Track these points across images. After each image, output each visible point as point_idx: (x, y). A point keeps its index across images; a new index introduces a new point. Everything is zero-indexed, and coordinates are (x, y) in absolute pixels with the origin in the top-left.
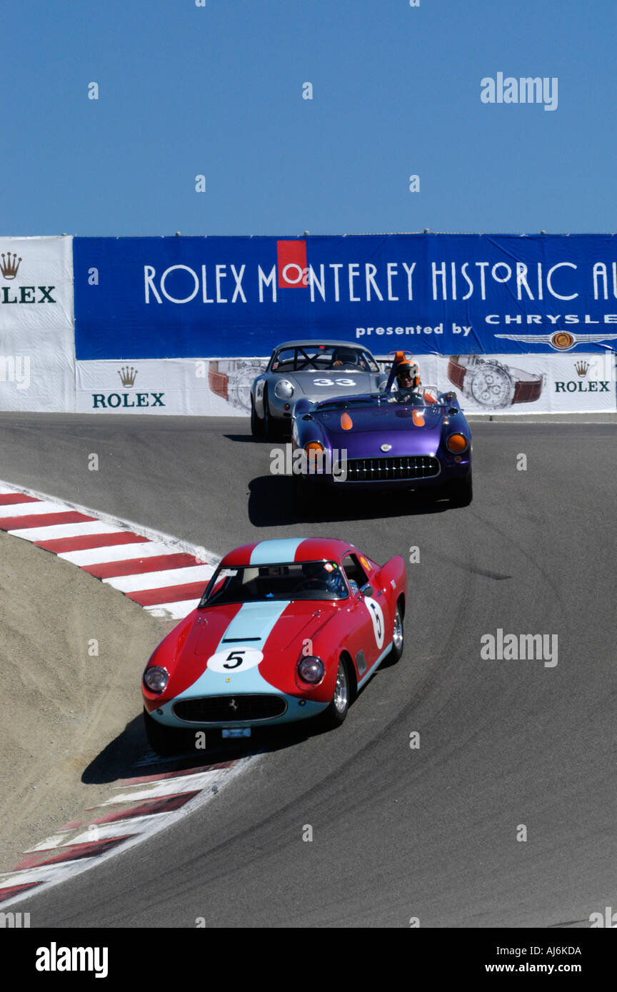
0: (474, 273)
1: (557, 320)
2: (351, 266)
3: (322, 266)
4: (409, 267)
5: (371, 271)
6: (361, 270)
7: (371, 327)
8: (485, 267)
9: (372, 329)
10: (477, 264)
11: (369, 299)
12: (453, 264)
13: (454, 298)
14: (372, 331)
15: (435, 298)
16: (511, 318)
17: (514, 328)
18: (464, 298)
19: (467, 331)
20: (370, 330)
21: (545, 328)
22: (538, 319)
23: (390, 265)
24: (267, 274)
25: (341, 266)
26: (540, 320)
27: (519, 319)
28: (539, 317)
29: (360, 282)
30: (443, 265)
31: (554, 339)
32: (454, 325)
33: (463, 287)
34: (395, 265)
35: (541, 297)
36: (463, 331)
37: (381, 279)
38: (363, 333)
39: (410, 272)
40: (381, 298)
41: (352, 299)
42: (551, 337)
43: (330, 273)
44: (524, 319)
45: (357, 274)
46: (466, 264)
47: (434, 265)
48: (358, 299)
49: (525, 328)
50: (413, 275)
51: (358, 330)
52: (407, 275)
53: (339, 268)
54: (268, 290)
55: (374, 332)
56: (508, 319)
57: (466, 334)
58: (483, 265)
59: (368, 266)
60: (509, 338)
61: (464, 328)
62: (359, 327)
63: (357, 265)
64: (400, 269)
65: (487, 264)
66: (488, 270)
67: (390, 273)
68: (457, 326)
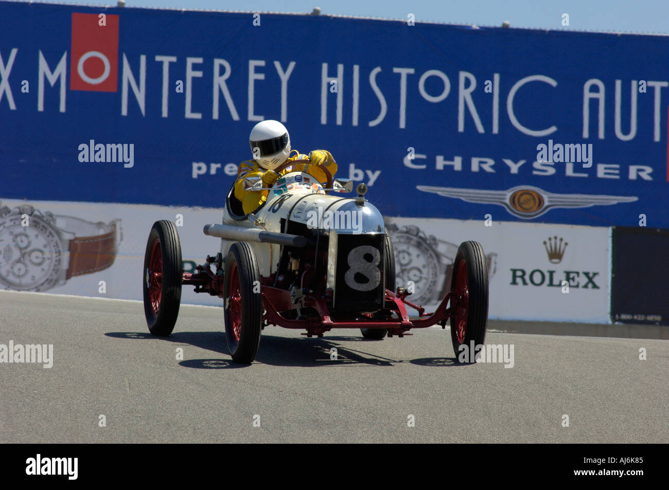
0: (389, 84)
1: (520, 169)
2: (190, 61)
3: (143, 58)
4: (285, 69)
5: (222, 70)
6: (207, 68)
7: (216, 163)
8: (409, 76)
9: (219, 165)
10: (396, 70)
11: (216, 116)
12: (356, 68)
13: (355, 122)
14: (218, 169)
15: (324, 120)
16: (445, 159)
17: (448, 177)
18: (373, 124)
19: (373, 177)
20: (214, 167)
21: (501, 179)
22: (489, 165)
23: (253, 64)
24: (52, 67)
25: (174, 59)
26: (492, 167)
27: (457, 163)
28: (491, 162)
29: (203, 88)
30: (340, 68)
31: (513, 199)
32: (352, 166)
33: (369, 106)
34: (262, 63)
35: (496, 130)
36: (366, 179)
37: (237, 84)
38: (204, 170)
39: (285, 77)
40: (235, 116)
41: (189, 114)
42: (508, 195)
43: (154, 70)
44: (467, 164)
45: (199, 74)
46: (377, 70)
47: (325, 66)
48: (198, 116)
49: (467, 179)
50: (290, 82)
51: (195, 165)
52: (278, 81)
53: (171, 64)
54: (52, 92)
55: (220, 171)
56: (440, 162)
57: (371, 183)
58: (404, 72)
59: (217, 62)
60: (439, 193)
61: (369, 173)
62: (198, 161)
63: (199, 60)
64: (269, 71)
65: (412, 71)
66: (413, 81)
67: (253, 76)
68: (356, 168)
